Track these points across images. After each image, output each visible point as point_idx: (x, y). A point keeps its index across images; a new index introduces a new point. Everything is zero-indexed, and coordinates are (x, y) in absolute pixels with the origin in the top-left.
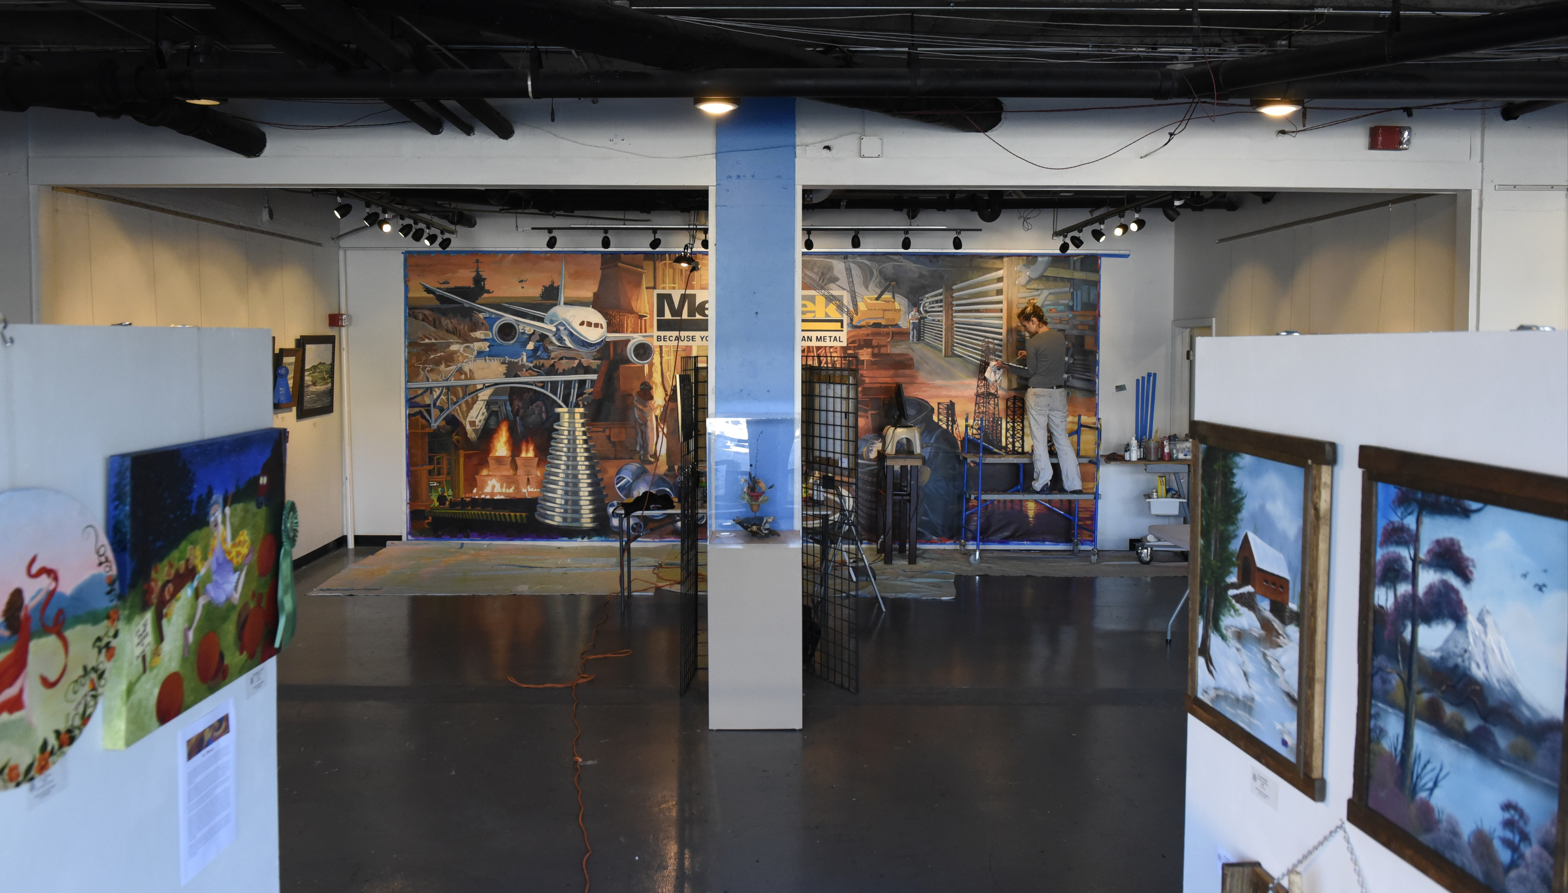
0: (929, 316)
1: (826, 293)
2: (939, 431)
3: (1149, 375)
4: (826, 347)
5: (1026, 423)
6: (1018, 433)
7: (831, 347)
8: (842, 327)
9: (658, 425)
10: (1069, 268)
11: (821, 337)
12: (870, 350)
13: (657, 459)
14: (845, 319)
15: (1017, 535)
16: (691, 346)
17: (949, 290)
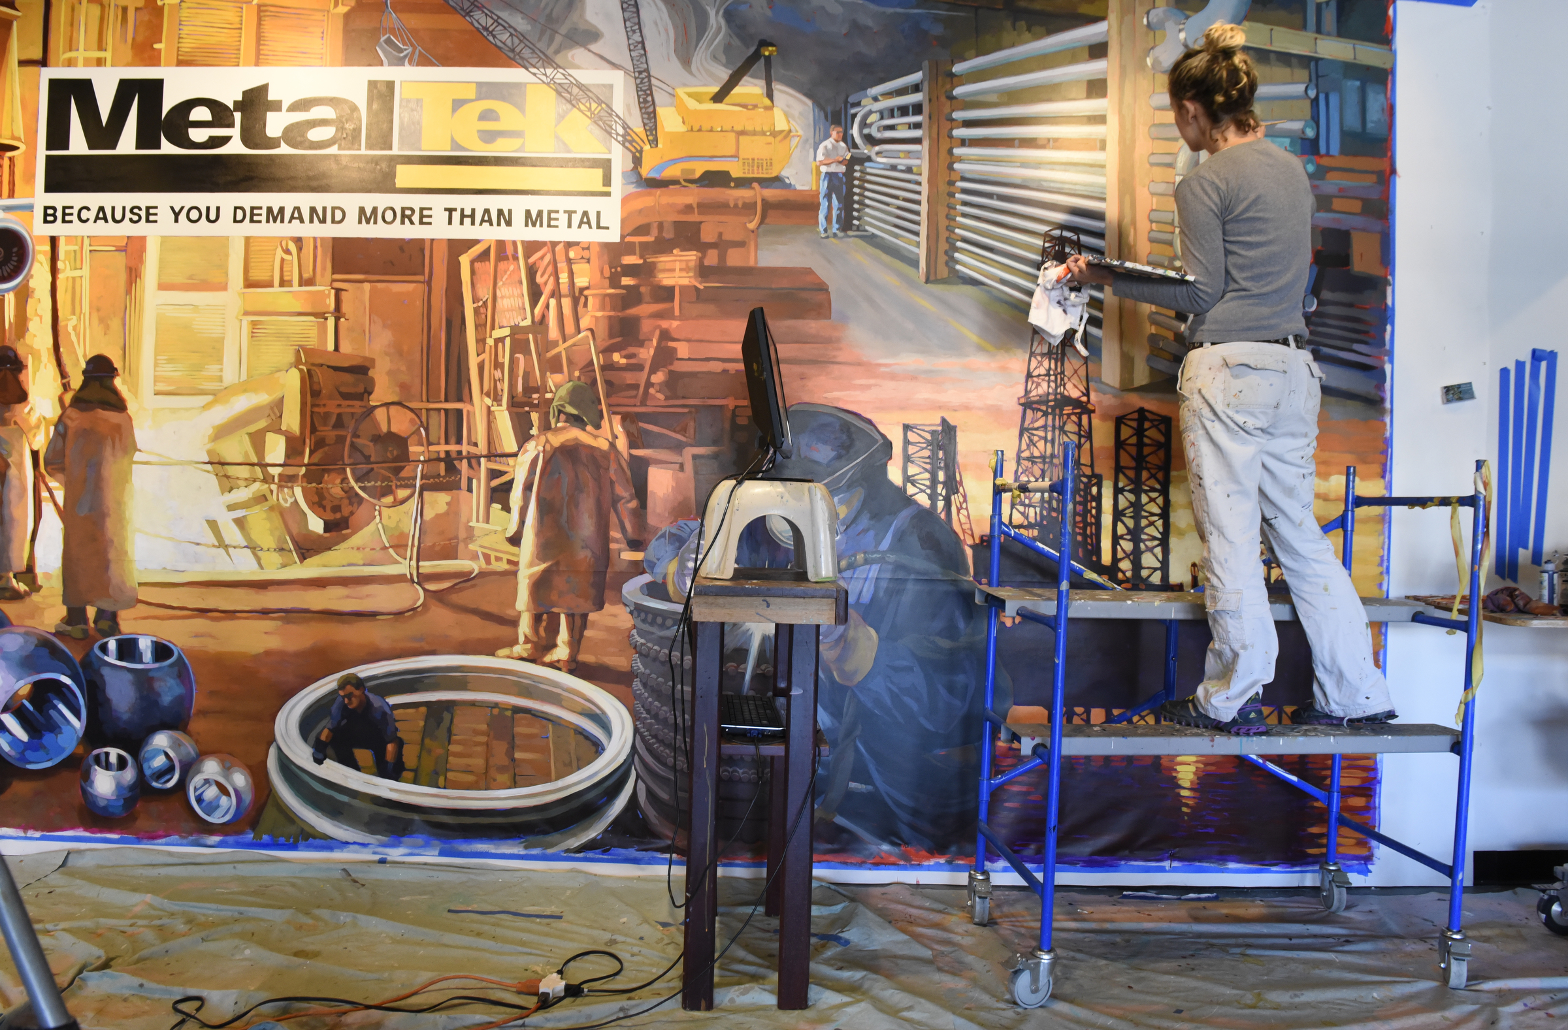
0: (878, 153)
1: (559, 77)
2: (905, 514)
3: (1537, 356)
4: (554, 244)
5: (1176, 495)
6: (1152, 524)
7: (569, 245)
8: (607, 181)
9: (38, 478)
10: (1304, 27)
11: (540, 213)
12: (692, 256)
13: (34, 587)
14: (620, 160)
15: (1144, 840)
16: (143, 239)
17: (942, 79)
